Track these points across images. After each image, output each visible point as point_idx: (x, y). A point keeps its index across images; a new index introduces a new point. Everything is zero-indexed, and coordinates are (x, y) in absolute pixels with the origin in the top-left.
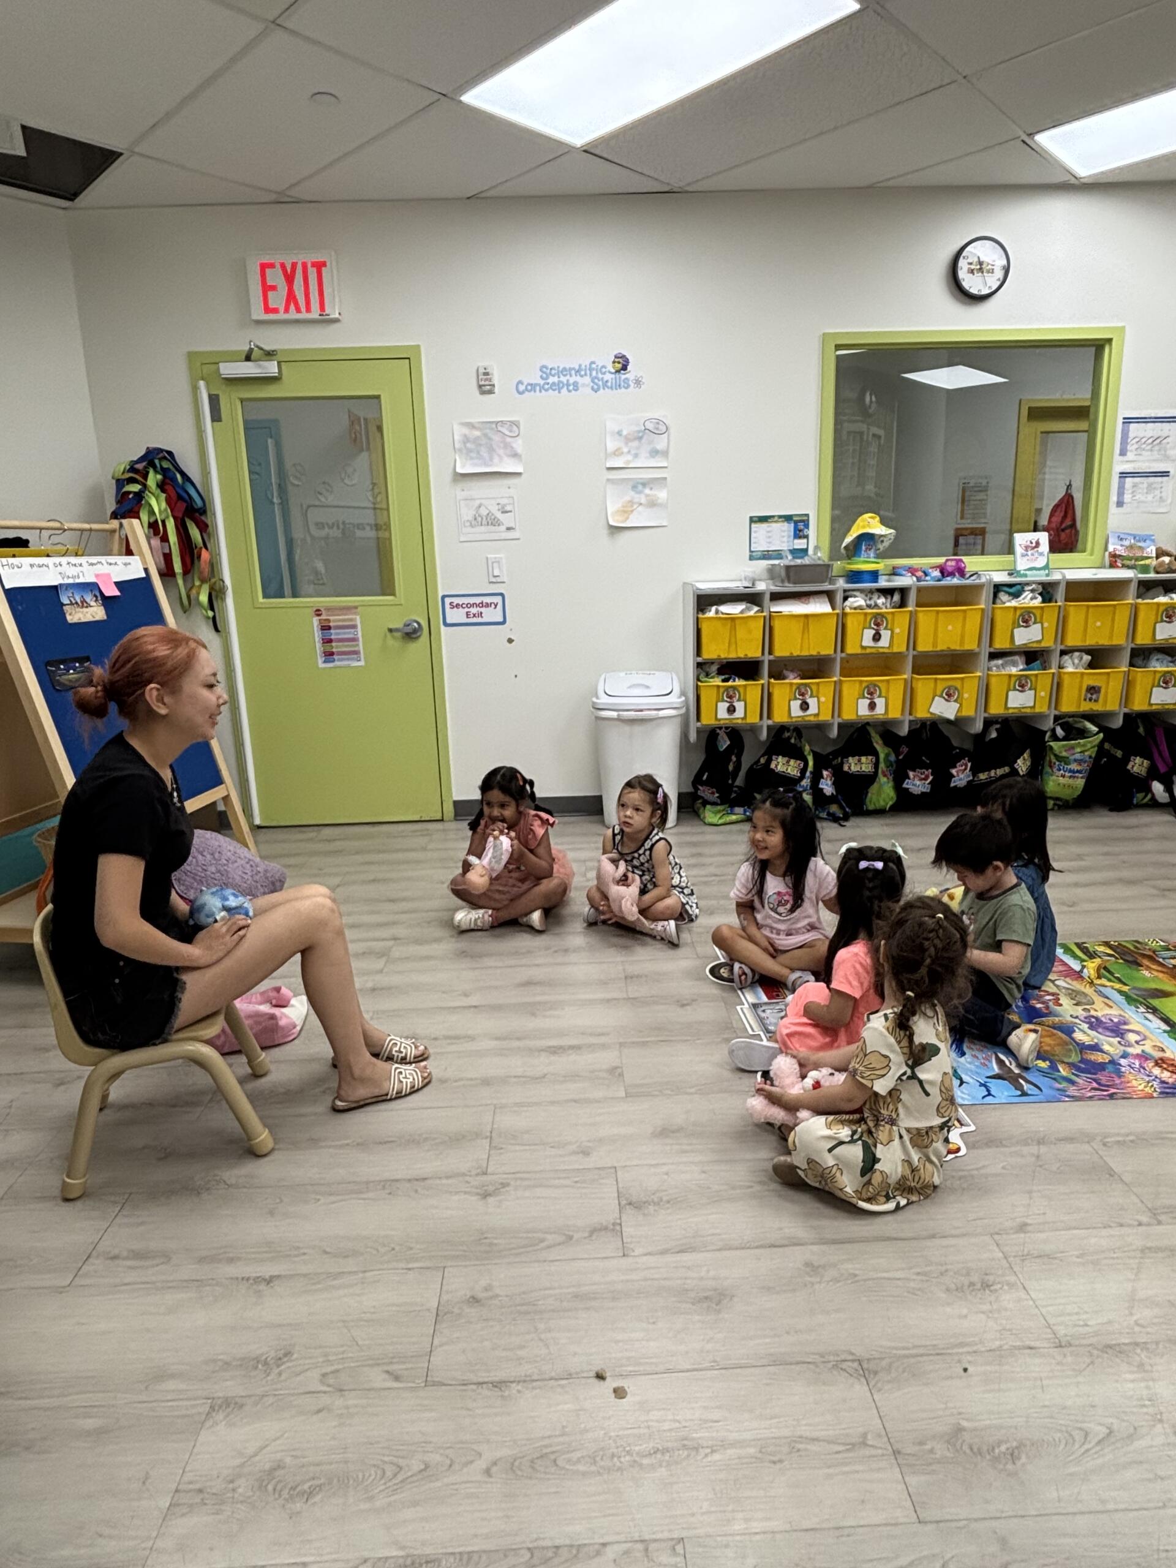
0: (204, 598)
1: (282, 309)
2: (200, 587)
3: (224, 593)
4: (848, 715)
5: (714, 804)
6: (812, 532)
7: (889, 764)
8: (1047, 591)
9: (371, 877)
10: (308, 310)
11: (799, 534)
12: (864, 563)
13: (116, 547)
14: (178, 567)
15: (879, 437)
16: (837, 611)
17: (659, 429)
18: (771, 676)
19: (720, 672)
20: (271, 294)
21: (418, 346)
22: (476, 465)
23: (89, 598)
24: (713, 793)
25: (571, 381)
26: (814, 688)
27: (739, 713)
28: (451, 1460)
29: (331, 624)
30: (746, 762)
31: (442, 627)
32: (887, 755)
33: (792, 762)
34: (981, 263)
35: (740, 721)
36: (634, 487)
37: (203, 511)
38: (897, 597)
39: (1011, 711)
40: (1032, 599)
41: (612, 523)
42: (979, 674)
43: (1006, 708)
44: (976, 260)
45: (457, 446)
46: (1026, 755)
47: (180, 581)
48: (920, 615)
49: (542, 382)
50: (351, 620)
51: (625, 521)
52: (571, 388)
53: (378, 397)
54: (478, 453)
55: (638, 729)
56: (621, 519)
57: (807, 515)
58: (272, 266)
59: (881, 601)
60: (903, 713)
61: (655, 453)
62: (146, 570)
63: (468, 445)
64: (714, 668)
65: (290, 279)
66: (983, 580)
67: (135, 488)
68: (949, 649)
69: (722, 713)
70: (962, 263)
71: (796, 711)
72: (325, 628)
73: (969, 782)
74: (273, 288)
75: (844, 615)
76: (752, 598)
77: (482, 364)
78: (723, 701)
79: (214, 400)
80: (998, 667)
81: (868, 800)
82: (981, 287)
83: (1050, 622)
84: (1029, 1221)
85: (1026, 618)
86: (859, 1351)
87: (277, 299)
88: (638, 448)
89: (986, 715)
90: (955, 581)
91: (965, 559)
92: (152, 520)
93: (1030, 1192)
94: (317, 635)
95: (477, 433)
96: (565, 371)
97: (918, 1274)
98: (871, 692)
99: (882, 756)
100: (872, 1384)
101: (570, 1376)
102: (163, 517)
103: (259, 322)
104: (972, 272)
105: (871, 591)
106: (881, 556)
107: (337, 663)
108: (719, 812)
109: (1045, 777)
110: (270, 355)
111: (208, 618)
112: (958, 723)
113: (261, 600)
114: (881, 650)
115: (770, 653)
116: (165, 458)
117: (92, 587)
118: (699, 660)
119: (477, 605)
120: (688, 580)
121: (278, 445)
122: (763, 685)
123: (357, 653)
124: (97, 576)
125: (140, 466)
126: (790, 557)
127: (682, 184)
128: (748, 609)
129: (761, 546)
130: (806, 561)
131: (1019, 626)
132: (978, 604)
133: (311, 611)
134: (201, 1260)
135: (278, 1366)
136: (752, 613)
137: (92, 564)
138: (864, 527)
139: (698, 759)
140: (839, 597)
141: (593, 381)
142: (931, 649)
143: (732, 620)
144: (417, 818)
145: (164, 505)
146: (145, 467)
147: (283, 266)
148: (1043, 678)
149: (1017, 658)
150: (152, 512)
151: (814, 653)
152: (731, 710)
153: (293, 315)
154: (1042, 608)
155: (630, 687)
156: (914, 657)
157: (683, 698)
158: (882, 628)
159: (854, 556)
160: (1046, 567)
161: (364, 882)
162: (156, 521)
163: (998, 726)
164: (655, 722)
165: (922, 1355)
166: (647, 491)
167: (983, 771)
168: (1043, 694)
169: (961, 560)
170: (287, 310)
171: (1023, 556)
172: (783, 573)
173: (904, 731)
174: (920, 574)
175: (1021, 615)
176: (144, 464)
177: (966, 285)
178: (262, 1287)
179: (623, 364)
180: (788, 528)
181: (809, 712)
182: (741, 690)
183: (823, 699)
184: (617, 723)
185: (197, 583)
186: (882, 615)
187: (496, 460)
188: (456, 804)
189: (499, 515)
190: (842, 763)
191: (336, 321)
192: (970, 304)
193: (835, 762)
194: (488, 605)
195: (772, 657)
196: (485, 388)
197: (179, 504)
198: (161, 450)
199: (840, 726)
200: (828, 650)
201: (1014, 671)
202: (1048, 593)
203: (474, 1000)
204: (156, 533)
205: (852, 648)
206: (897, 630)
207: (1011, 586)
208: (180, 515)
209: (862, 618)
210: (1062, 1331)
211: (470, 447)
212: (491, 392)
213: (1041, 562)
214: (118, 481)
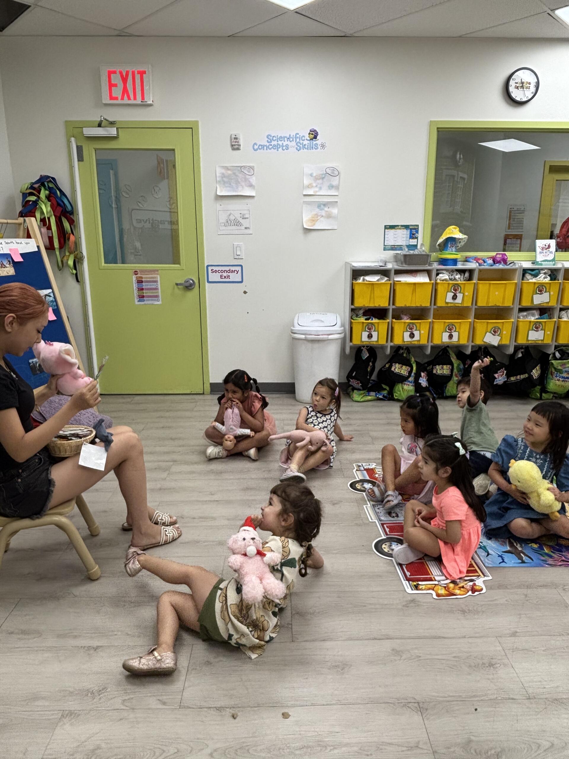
0: (71, 263)
1: (120, 98)
2: (69, 256)
3: (83, 260)
4: (437, 341)
5: (359, 390)
6: (420, 235)
7: (459, 370)
8: (553, 274)
9: (161, 425)
10: (135, 98)
11: (413, 236)
12: (449, 255)
13: (21, 233)
14: (56, 244)
15: (464, 179)
16: (432, 282)
17: (333, 173)
18: (393, 318)
19: (364, 314)
20: (113, 88)
21: (197, 122)
22: (228, 191)
23: (5, 262)
24: (358, 383)
25: (284, 144)
26: (418, 325)
27: (374, 338)
28: (192, 748)
29: (143, 280)
30: (378, 365)
31: (207, 284)
32: (459, 365)
33: (404, 367)
34: (522, 83)
35: (375, 343)
36: (319, 206)
37: (72, 213)
38: (467, 275)
39: (530, 342)
40: (544, 278)
41: (305, 226)
42: (513, 320)
43: (528, 340)
44: (520, 81)
45: (218, 179)
46: (538, 368)
47: (58, 253)
48: (480, 286)
49: (268, 144)
50: (155, 278)
51: (312, 226)
52: (284, 148)
53: (173, 150)
54: (230, 184)
55: (316, 345)
56: (310, 224)
57: (418, 226)
58: (115, 72)
59: (458, 276)
60: (468, 341)
61: (331, 187)
62: (38, 247)
63: (225, 179)
64: (361, 312)
65: (125, 80)
66: (517, 266)
67: (33, 198)
68: (496, 306)
69: (365, 338)
70: (512, 83)
71: (407, 338)
72: (140, 282)
73: (505, 382)
74: (116, 85)
75: (436, 284)
76: (385, 273)
77: (234, 132)
78: (365, 331)
79: (80, 149)
80: (524, 316)
81: (447, 389)
82: (522, 96)
83: (554, 291)
84: (518, 630)
85: (540, 289)
86: (418, 698)
87: (117, 92)
88: (322, 183)
89: (516, 344)
90: (501, 266)
91: (507, 253)
92: (42, 217)
93: (520, 614)
94: (135, 286)
95: (229, 172)
96: (281, 138)
97: (454, 657)
98: (450, 328)
99: (455, 365)
100: (424, 716)
101: (259, 706)
102: (48, 216)
103: (106, 105)
104: (517, 88)
105: (453, 271)
106: (459, 250)
107: (145, 302)
108: (361, 394)
109: (549, 380)
110: (112, 124)
111: (73, 274)
112: (500, 348)
113: (103, 264)
114: (457, 305)
115: (393, 304)
116: (51, 181)
117: (7, 256)
118: (353, 307)
119: (227, 272)
120: (348, 261)
121: (116, 175)
122: (388, 323)
123: (157, 296)
124: (10, 250)
125: (36, 186)
126: (406, 250)
127: (351, 32)
128: (382, 279)
129: (391, 242)
130: (416, 252)
131: (537, 293)
132: (513, 280)
133: (132, 272)
134: (59, 636)
135: (99, 695)
136: (383, 281)
137: (7, 243)
138: (450, 233)
139: (351, 363)
140: (434, 273)
141: (297, 144)
142: (485, 305)
143: (372, 285)
144: (188, 392)
145: (49, 208)
146: (39, 186)
147: (121, 73)
148: (549, 324)
149: (534, 311)
150: (42, 213)
151: (419, 305)
152: (370, 336)
153: (126, 101)
154: (550, 283)
155: (312, 321)
156: (476, 309)
157: (343, 328)
158: (458, 292)
159: (443, 250)
160: (553, 260)
161: (157, 428)
162: (45, 218)
163: (523, 350)
164: (326, 342)
165: (453, 701)
166: (326, 209)
167: (513, 376)
168: (549, 333)
169: (505, 255)
170: (122, 99)
171: (540, 253)
172: (402, 259)
173: (468, 352)
174: (481, 261)
175: (538, 287)
176: (39, 184)
177: (513, 95)
178: (92, 652)
179: (314, 135)
180: (406, 232)
181: (414, 339)
182: (376, 325)
183: (422, 332)
184: (306, 342)
185: (67, 254)
186: (458, 285)
187: (240, 188)
188: (212, 385)
189: (242, 221)
190: (432, 369)
191: (151, 105)
192: (515, 107)
193: (428, 368)
194: (233, 272)
195: (394, 307)
196: (235, 146)
197: (59, 208)
198: (48, 177)
199: (432, 347)
200: (426, 303)
201: (532, 319)
202: (554, 275)
203: (216, 497)
204: (45, 225)
205: (440, 303)
206: (466, 294)
207: (532, 270)
208: (58, 215)
209: (446, 286)
210: (530, 691)
211: (225, 181)
212: (238, 149)
213: (551, 257)
214: (23, 194)
